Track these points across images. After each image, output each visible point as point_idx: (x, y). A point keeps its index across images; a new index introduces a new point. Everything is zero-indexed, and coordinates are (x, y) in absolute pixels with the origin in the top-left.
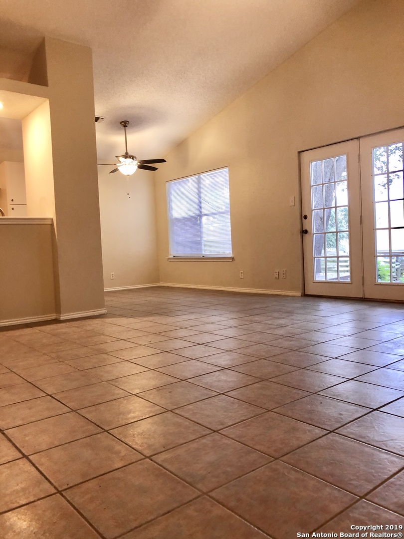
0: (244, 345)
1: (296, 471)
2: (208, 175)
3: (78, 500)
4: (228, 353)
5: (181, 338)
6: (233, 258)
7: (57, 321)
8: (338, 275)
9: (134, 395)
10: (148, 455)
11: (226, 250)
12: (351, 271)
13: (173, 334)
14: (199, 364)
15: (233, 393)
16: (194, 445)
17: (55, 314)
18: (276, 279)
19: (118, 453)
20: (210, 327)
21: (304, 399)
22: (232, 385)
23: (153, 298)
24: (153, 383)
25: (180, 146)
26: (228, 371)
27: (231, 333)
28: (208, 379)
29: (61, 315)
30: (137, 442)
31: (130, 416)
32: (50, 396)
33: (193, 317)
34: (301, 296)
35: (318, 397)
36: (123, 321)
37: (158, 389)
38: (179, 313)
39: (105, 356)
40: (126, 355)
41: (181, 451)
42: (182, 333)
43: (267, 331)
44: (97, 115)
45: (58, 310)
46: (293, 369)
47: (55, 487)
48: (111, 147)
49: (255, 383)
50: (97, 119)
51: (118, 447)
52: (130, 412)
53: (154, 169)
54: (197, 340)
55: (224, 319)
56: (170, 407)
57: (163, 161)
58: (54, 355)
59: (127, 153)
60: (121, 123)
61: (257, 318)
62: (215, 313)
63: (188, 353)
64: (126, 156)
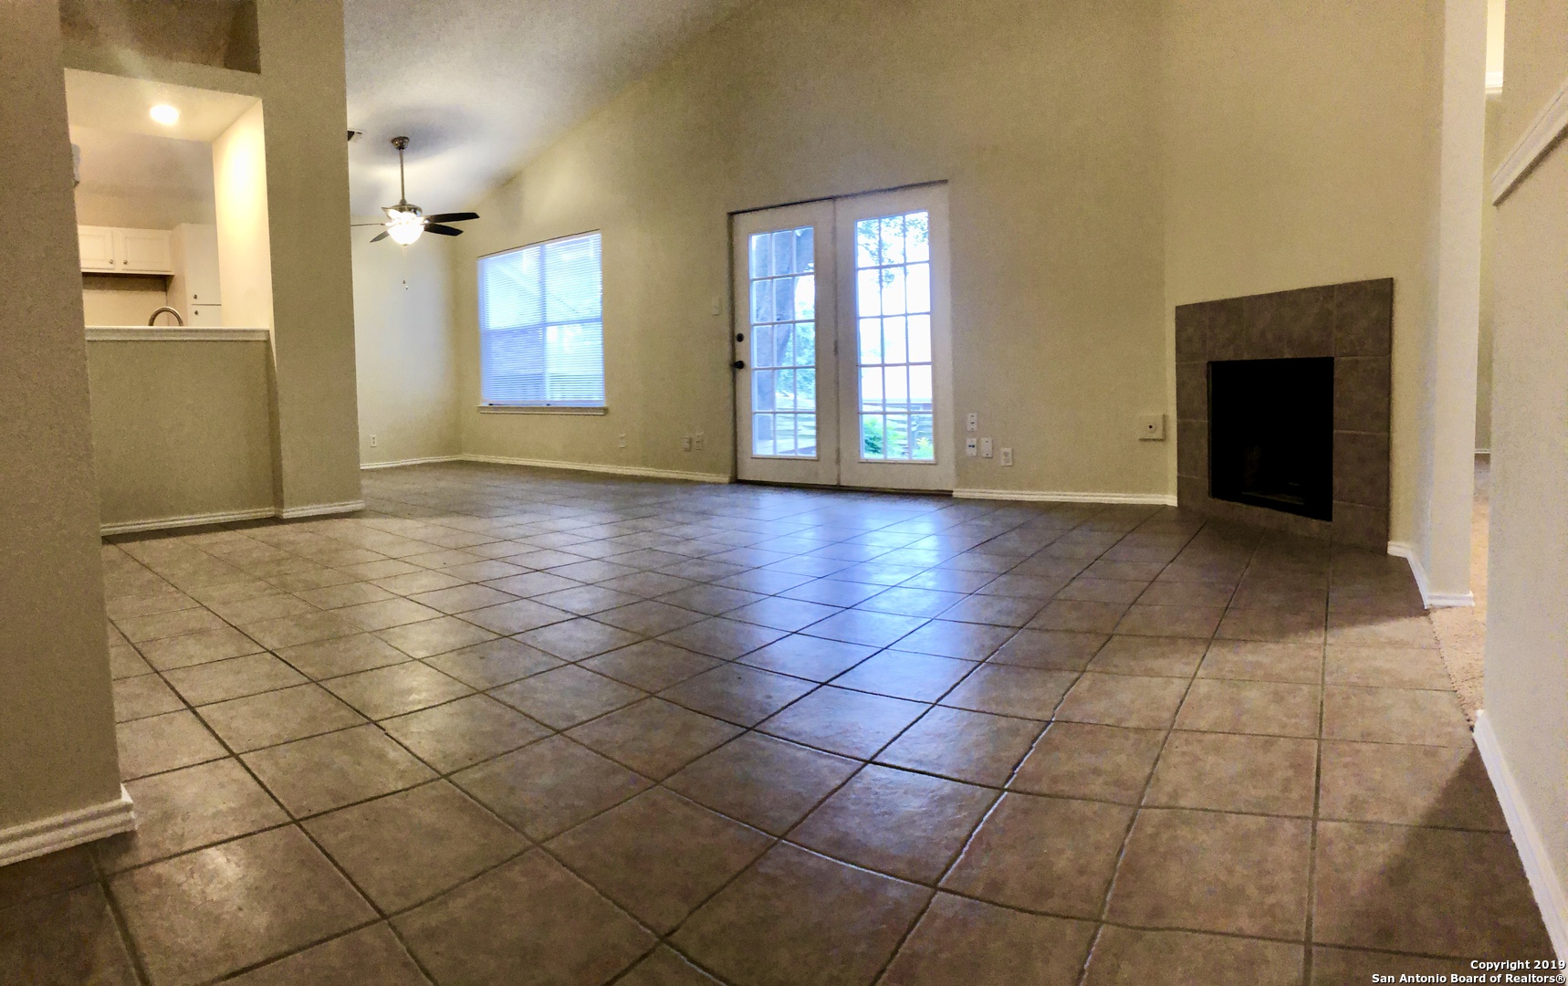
0: (618, 573)
1: (687, 804)
2: (564, 245)
3: (329, 840)
4: (588, 588)
5: (503, 559)
6: (606, 410)
7: (276, 520)
8: (796, 444)
9: (419, 660)
10: (444, 772)
11: (595, 394)
12: (818, 436)
13: (487, 551)
14: (533, 607)
15: (591, 663)
16: (521, 757)
17: (272, 508)
18: (686, 450)
19: (393, 764)
20: (555, 539)
21: (711, 673)
22: (592, 648)
23: (451, 483)
24: (454, 640)
25: (507, 185)
26: (585, 621)
27: (595, 550)
28: (550, 635)
29: (284, 510)
30: (425, 748)
31: (411, 698)
32: (271, 652)
33: (525, 519)
34: (730, 483)
35: (735, 668)
36: (394, 524)
37: (460, 650)
38: (500, 512)
39: (363, 586)
40: (401, 587)
41: (498, 767)
42: (502, 550)
43: (659, 548)
44: (350, 127)
45: (279, 503)
46: (698, 617)
47: (289, 814)
48: (375, 191)
49: (632, 644)
50: (351, 134)
51: (394, 754)
52: (410, 691)
53: (455, 232)
54: (533, 562)
55: (584, 524)
56: (483, 685)
57: (473, 216)
58: (273, 581)
59: (403, 202)
60: (393, 141)
61: (647, 524)
62: (567, 511)
63: (515, 586)
64: (403, 206)
